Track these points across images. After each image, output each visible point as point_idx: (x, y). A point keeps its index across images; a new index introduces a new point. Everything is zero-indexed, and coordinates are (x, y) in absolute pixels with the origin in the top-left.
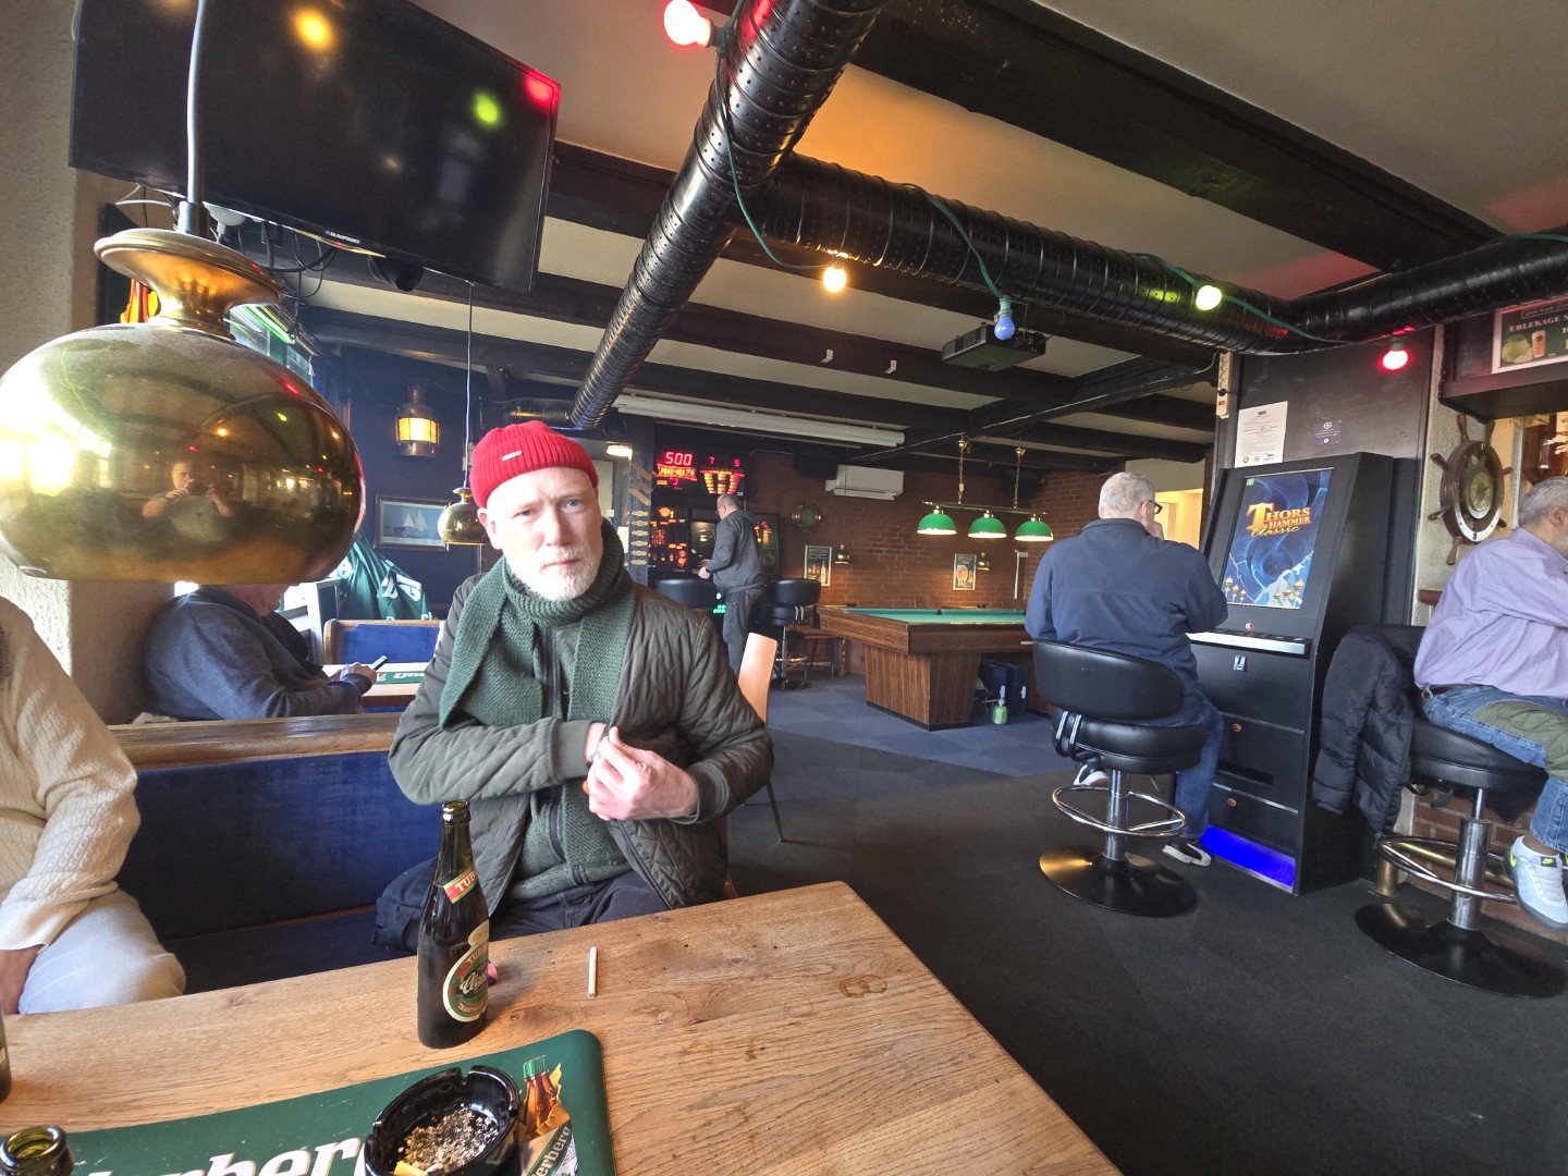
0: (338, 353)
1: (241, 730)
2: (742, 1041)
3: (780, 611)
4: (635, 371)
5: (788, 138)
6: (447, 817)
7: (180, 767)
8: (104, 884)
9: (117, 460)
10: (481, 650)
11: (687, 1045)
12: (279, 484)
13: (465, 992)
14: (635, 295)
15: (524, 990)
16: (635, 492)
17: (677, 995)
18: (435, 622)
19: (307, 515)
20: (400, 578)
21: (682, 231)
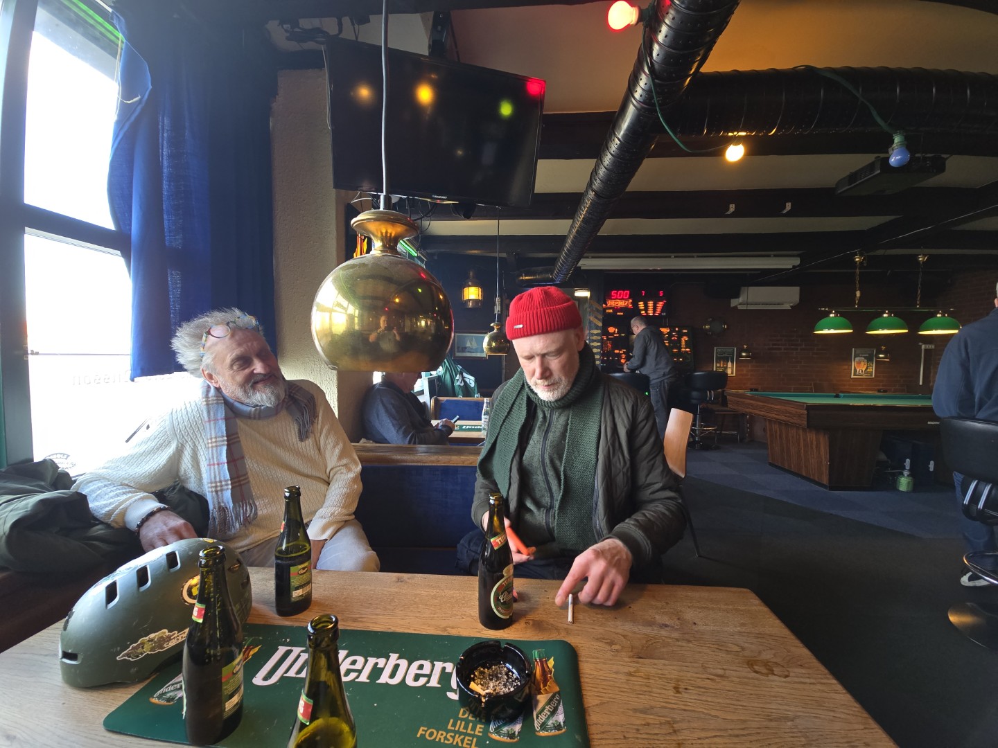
0: (436, 258)
1: (399, 450)
2: (671, 679)
3: (695, 394)
4: (591, 242)
5: (696, 64)
7: (376, 464)
8: (350, 515)
9: (361, 316)
11: (632, 670)
12: (419, 324)
13: (502, 601)
14: (591, 194)
15: (532, 609)
16: (592, 318)
17: (624, 636)
18: (482, 399)
19: (430, 338)
20: (465, 375)
21: (621, 148)
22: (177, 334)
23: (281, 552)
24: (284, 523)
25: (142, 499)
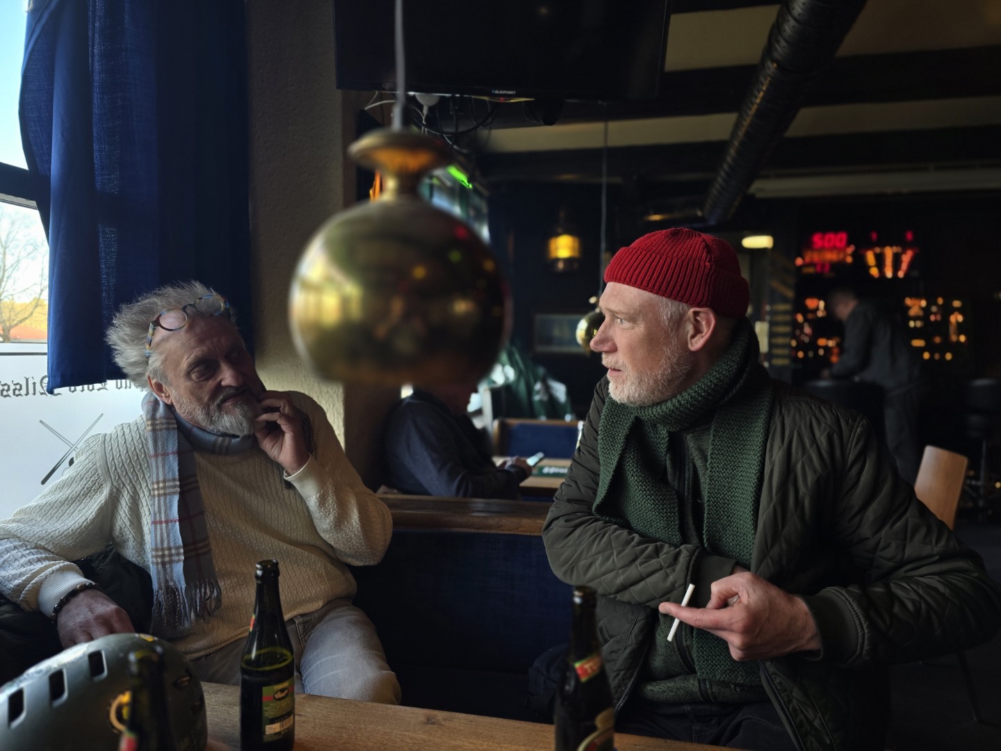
1: (442, 505)
4: (773, 150)
6: (577, 600)
10: (619, 447)
14: (772, 67)
16: (775, 284)
20: (550, 382)
22: (114, 322)
23: (249, 662)
24: (254, 617)
25: (62, 570)
